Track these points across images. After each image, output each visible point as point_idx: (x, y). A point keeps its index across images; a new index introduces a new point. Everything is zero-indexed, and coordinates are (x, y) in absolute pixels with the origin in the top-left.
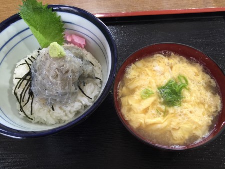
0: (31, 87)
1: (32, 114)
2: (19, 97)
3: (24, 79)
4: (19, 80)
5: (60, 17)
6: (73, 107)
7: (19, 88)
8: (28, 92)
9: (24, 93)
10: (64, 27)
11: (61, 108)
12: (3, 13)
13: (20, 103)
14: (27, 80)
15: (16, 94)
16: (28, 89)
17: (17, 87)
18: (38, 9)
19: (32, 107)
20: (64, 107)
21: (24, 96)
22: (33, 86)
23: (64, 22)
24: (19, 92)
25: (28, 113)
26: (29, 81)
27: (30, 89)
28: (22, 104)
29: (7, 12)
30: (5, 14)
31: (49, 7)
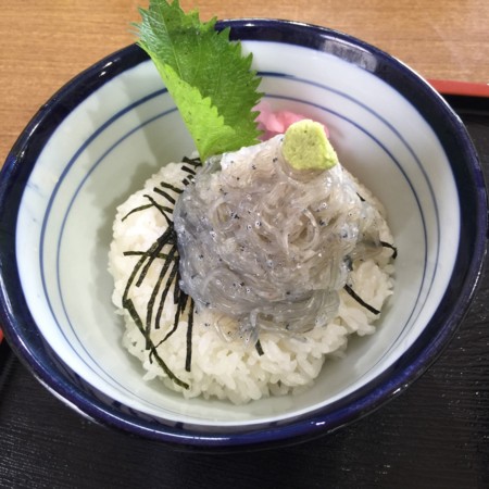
0: (179, 278)
1: (188, 368)
2: (143, 314)
3: (154, 253)
4: (140, 257)
5: (251, 56)
6: (320, 340)
7: (138, 284)
8: (170, 295)
9: (158, 298)
10: (259, 90)
11: (281, 345)
12: (88, 37)
13: (146, 333)
14: (163, 256)
15: (128, 304)
16: (169, 284)
17: (131, 280)
18: (184, 33)
19: (189, 343)
20: (293, 341)
21: (161, 308)
22: (185, 275)
23: (260, 74)
24: (141, 296)
25: (176, 364)
26: (168, 259)
27: (177, 285)
28: (152, 337)
29: (99, 37)
30: (95, 40)
31: (219, 27)
